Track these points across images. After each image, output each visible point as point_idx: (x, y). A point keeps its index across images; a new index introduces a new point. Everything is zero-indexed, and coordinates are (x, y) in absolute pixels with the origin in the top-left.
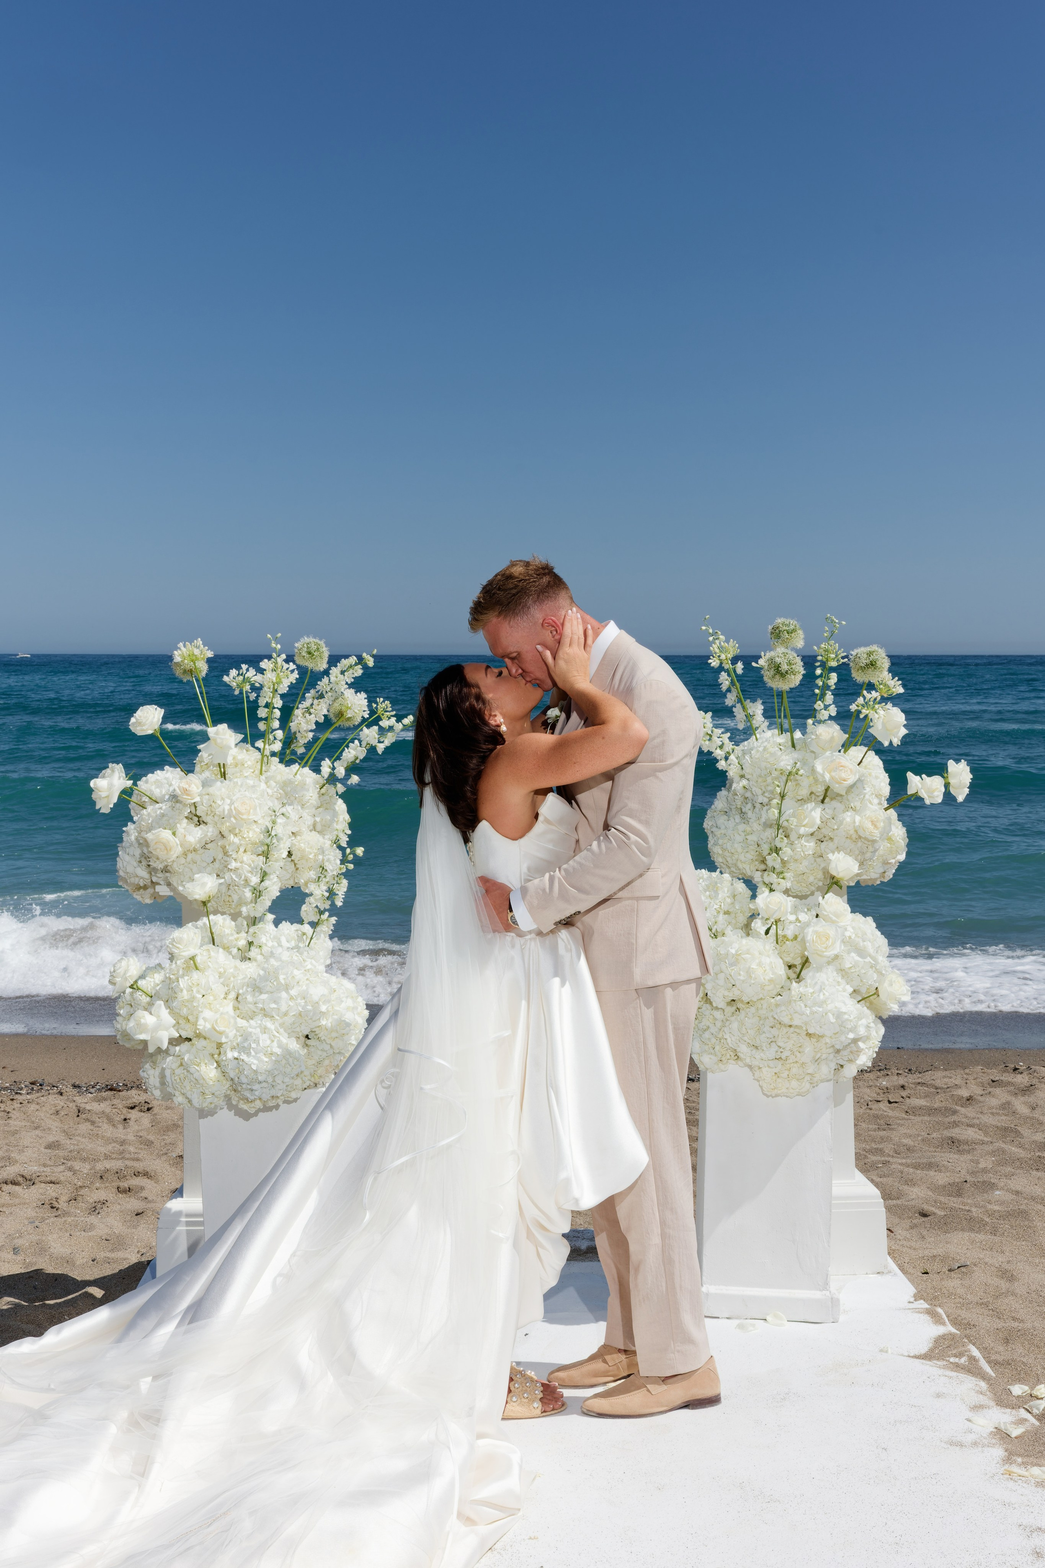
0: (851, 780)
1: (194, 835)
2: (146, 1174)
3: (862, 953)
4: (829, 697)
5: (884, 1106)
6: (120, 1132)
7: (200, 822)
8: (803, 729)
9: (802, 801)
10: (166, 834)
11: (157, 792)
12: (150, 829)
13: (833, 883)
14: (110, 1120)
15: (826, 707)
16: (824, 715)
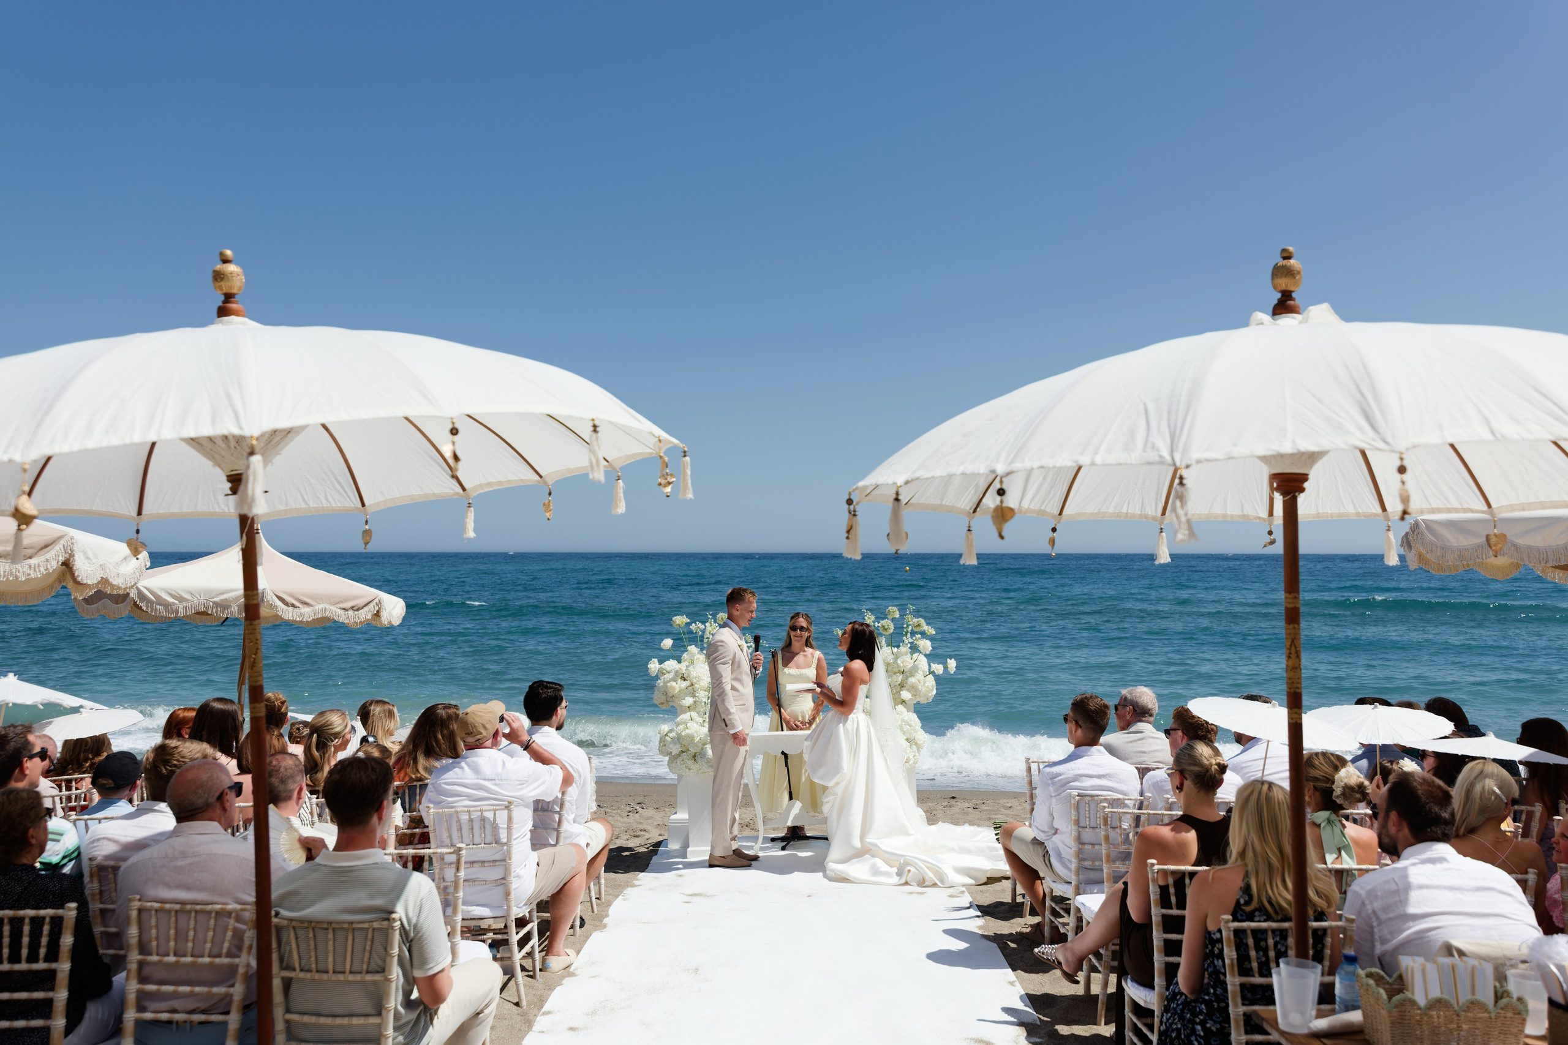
0: (910, 666)
1: (684, 684)
2: (645, 830)
3: (910, 726)
4: (909, 635)
5: (971, 810)
6: (626, 819)
7: (685, 680)
8: (898, 647)
9: (895, 673)
10: (674, 684)
11: (668, 669)
12: (669, 682)
13: (903, 702)
14: (621, 816)
15: (907, 639)
16: (906, 641)
